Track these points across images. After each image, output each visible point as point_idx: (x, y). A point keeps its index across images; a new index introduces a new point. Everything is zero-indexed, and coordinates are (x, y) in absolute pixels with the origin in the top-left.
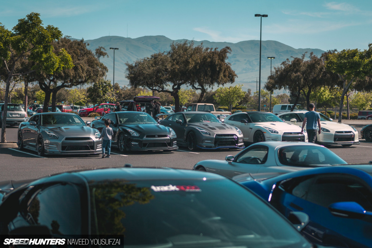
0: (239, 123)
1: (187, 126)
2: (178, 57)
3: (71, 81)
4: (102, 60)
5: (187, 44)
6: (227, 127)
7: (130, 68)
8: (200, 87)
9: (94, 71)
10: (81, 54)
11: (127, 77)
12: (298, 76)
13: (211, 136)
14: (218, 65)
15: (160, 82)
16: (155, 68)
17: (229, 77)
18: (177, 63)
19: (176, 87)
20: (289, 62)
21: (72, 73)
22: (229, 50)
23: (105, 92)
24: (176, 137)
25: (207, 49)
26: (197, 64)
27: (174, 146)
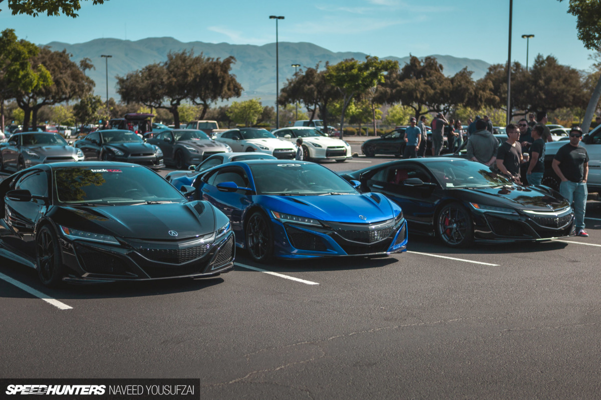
0: (231, 141)
1: (175, 144)
2: (176, 69)
3: (53, 97)
4: (88, 73)
5: (186, 53)
6: (217, 145)
7: (121, 81)
8: (202, 102)
9: (79, 86)
10: (64, 66)
11: (118, 92)
12: (311, 89)
13: (200, 154)
14: (220, 77)
15: (157, 98)
16: (149, 82)
17: (234, 90)
18: (175, 76)
19: (175, 102)
20: (303, 72)
21: (54, 89)
22: (232, 60)
23: (94, 110)
24: (162, 155)
25: (208, 59)
26: (196, 76)
27: (160, 165)
